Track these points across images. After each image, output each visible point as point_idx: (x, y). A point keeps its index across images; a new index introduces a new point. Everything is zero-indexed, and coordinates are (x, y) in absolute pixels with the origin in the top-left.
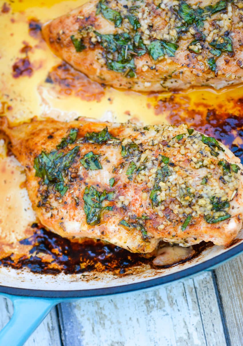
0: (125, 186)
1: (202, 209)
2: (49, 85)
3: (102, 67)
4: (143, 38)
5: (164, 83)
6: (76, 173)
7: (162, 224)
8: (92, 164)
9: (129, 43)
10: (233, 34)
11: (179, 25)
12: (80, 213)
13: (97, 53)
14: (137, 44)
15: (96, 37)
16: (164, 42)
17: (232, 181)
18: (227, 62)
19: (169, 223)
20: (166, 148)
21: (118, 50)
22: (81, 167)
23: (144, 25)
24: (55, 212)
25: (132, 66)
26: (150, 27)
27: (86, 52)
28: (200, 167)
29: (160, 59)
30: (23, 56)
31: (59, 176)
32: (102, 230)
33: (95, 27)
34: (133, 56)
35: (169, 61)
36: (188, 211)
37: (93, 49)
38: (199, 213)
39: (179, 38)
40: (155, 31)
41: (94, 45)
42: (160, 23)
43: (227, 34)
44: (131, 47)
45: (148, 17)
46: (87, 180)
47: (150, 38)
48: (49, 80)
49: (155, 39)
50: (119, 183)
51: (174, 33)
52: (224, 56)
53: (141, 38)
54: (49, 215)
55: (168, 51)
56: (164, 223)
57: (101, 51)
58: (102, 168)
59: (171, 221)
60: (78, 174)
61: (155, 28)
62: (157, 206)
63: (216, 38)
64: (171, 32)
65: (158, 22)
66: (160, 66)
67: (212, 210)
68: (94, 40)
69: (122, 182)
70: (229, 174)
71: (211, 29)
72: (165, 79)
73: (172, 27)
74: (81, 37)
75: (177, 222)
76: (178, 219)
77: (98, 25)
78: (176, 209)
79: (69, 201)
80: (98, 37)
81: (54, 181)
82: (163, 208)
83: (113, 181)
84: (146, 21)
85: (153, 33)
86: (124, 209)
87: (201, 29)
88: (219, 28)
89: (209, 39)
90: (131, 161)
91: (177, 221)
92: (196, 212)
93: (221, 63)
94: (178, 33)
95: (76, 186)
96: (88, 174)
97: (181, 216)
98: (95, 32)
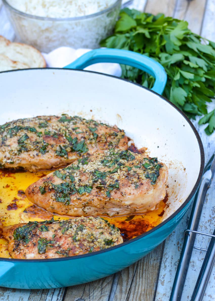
0: (60, 237)
1: (99, 244)
2: (25, 213)
3: (53, 201)
4: (76, 185)
5: (84, 209)
6: (36, 233)
7: (78, 251)
8: (44, 229)
9: (68, 188)
10: (119, 181)
11: (94, 178)
12: (36, 249)
13: (52, 194)
14: (72, 188)
15: (52, 186)
16: (86, 186)
17: (115, 234)
18: (116, 193)
19: (81, 250)
20: (82, 223)
22: (38, 231)
23: (77, 179)
24: (22, 251)
25: (69, 199)
26: (80, 180)
27: (46, 194)
28: (100, 228)
29: (83, 193)
30: (14, 202)
31: (26, 235)
32: (46, 256)
33: (52, 182)
34: (70, 194)
35: (87, 194)
36: (92, 244)
37: (50, 192)
38: (97, 245)
39: (93, 184)
40: (82, 182)
41: (51, 190)
42: (85, 179)
43: (117, 181)
44: (69, 189)
45: (79, 176)
46: (41, 236)
47: (79, 185)
48: (25, 211)
49: (82, 186)
50: (57, 237)
51: (91, 181)
52: (115, 190)
53: (74, 185)
54: (18, 253)
55: (87, 190)
56: (79, 250)
57: (54, 193)
58: (49, 231)
59: (82, 249)
60: (37, 233)
61: (82, 181)
62: (76, 242)
63: (111, 183)
64: (90, 181)
65: (83, 178)
66: (82, 198)
67: (104, 244)
68: (51, 187)
69: (59, 236)
70: (114, 230)
71: (109, 179)
72: (85, 206)
73: (90, 179)
74: (44, 185)
76: (86, 248)
77: (54, 181)
78: (86, 243)
79: (30, 245)
80: (53, 186)
81: (24, 238)
82: (79, 243)
83: (54, 236)
84: (78, 178)
85: (80, 183)
87: (104, 180)
88: (113, 179)
89: (108, 184)
90: (64, 227)
91: (86, 249)
92: (96, 245)
94: (93, 182)
95: (34, 239)
96: (42, 233)
97: (88, 247)
98: (51, 184)
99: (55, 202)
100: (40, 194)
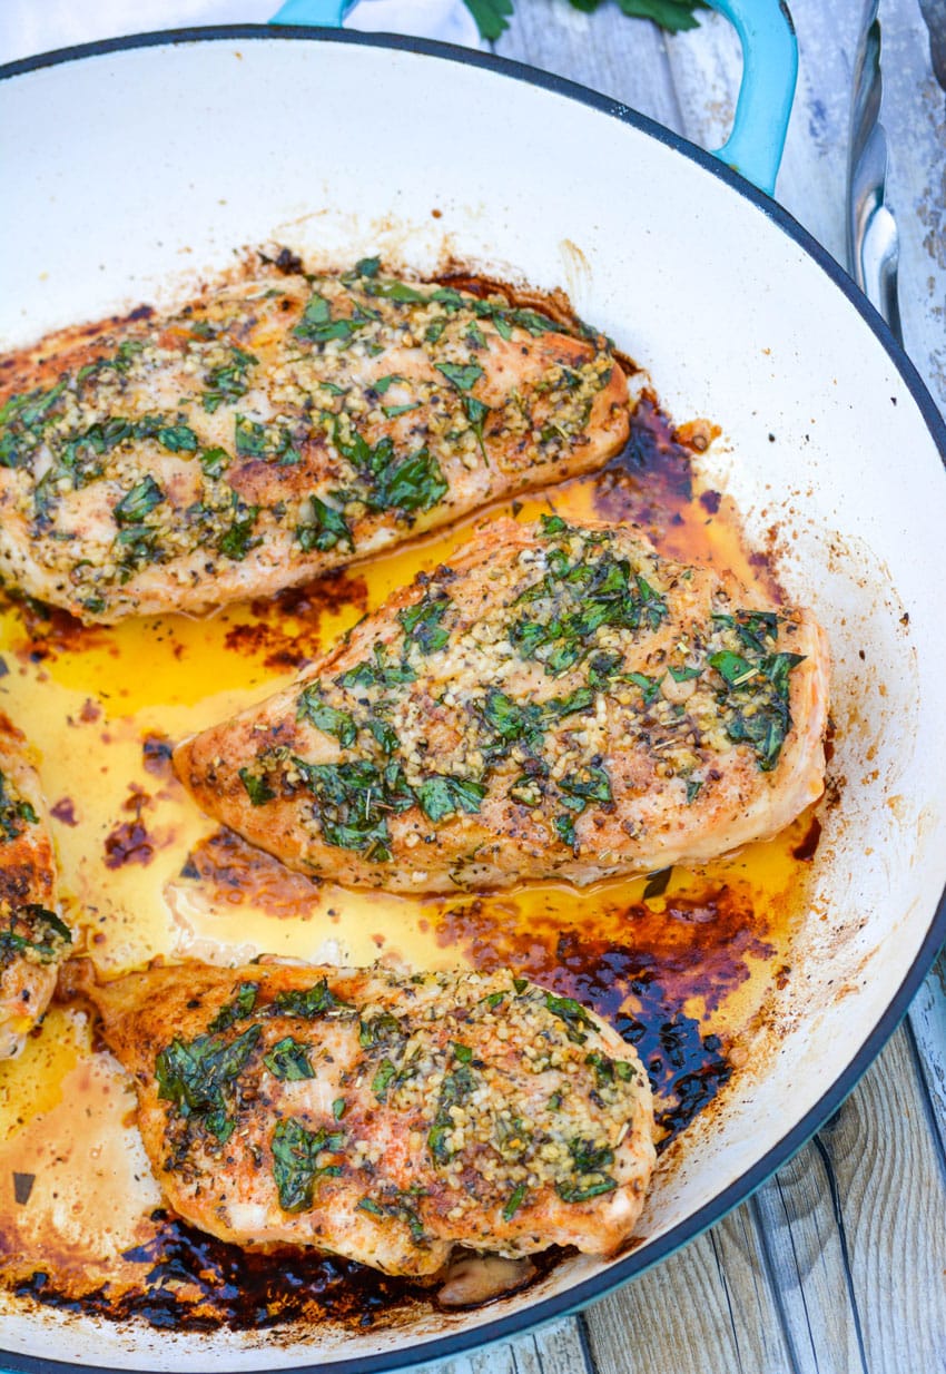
0: (369, 1118)
1: (551, 1169)
2: (189, 882)
3: (313, 838)
4: (407, 771)
5: (456, 874)
6: (255, 1088)
7: (458, 1205)
8: (292, 1067)
9: (374, 784)
10: (610, 762)
11: (488, 741)
12: (265, 1184)
13: (302, 804)
14: (392, 785)
15: (297, 771)
16: (454, 780)
17: (618, 1102)
18: (600, 825)
19: (474, 1203)
20: (463, 1027)
21: (350, 799)
22: (265, 1075)
23: (408, 741)
24: (206, 1183)
25: (382, 835)
26: (423, 747)
27: (276, 804)
28: (545, 1069)
29: (446, 818)
30: (131, 817)
31: (213, 1097)
32: (316, 1225)
33: (295, 749)
34: (383, 812)
35: (467, 823)
36: (518, 1173)
37: (292, 799)
38: (543, 1177)
39: (489, 772)
40: (433, 755)
41: (294, 789)
42: (445, 737)
43: (598, 761)
44: (379, 793)
45: (416, 725)
46: (280, 1106)
47: (423, 771)
48: (190, 871)
49: (434, 774)
50: (356, 1110)
51: (476, 760)
52: (592, 811)
53: (401, 772)
54: (192, 1189)
55: (465, 801)
56: (462, 1203)
57: (309, 803)
58: (314, 1076)
59: (478, 1199)
60: (259, 1090)
61: (432, 749)
62: (445, 1164)
63: (573, 771)
64: (470, 758)
65: (439, 735)
66: (447, 835)
67: (573, 1171)
68: (292, 778)
69: (361, 1106)
70: (611, 1085)
71: (561, 750)
72: (460, 865)
73: (472, 746)
74: (263, 771)
75: (491, 1203)
76: (494, 1193)
77: (303, 744)
78: (490, 1169)
79: (239, 1155)
80: (303, 772)
81: (203, 1109)
82: (459, 1167)
83: (340, 1107)
84: (412, 734)
85: (428, 759)
86: (369, 1171)
87: (537, 751)
88: (578, 747)
89: (557, 772)
90: (382, 1056)
91: (492, 1198)
92: (537, 1176)
93: (585, 826)
94: (486, 760)
95: (253, 1120)
96: (282, 1089)
97: (501, 1186)
98: (294, 759)
99: (319, 843)
100: (245, 801)
